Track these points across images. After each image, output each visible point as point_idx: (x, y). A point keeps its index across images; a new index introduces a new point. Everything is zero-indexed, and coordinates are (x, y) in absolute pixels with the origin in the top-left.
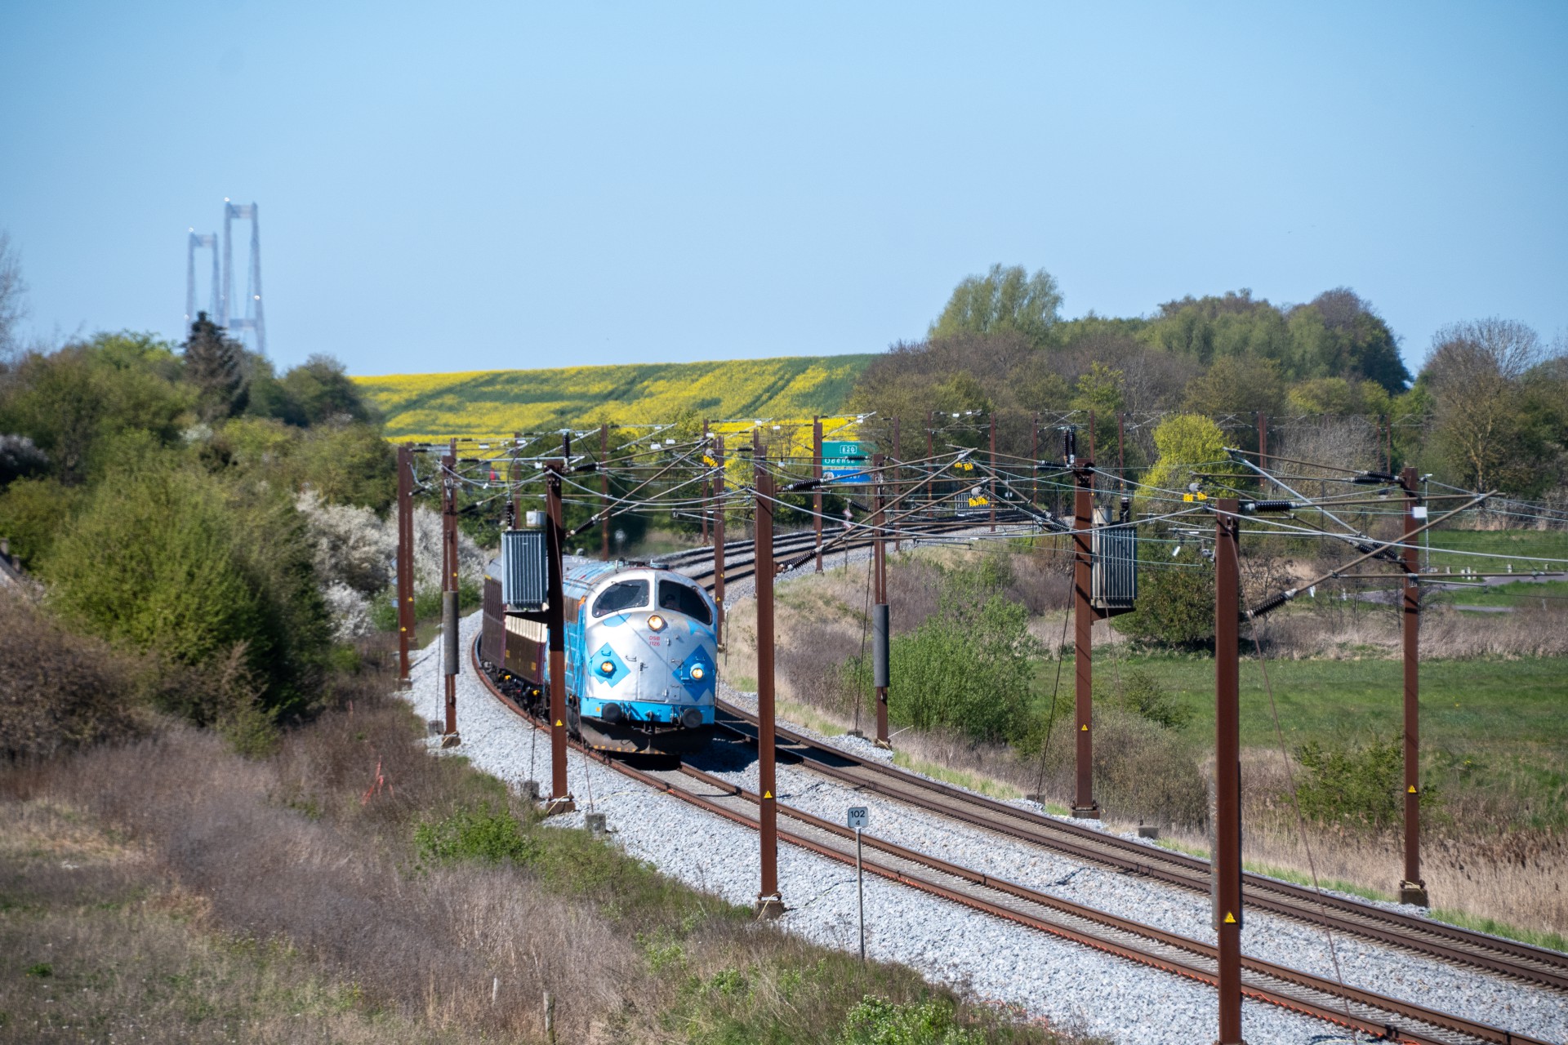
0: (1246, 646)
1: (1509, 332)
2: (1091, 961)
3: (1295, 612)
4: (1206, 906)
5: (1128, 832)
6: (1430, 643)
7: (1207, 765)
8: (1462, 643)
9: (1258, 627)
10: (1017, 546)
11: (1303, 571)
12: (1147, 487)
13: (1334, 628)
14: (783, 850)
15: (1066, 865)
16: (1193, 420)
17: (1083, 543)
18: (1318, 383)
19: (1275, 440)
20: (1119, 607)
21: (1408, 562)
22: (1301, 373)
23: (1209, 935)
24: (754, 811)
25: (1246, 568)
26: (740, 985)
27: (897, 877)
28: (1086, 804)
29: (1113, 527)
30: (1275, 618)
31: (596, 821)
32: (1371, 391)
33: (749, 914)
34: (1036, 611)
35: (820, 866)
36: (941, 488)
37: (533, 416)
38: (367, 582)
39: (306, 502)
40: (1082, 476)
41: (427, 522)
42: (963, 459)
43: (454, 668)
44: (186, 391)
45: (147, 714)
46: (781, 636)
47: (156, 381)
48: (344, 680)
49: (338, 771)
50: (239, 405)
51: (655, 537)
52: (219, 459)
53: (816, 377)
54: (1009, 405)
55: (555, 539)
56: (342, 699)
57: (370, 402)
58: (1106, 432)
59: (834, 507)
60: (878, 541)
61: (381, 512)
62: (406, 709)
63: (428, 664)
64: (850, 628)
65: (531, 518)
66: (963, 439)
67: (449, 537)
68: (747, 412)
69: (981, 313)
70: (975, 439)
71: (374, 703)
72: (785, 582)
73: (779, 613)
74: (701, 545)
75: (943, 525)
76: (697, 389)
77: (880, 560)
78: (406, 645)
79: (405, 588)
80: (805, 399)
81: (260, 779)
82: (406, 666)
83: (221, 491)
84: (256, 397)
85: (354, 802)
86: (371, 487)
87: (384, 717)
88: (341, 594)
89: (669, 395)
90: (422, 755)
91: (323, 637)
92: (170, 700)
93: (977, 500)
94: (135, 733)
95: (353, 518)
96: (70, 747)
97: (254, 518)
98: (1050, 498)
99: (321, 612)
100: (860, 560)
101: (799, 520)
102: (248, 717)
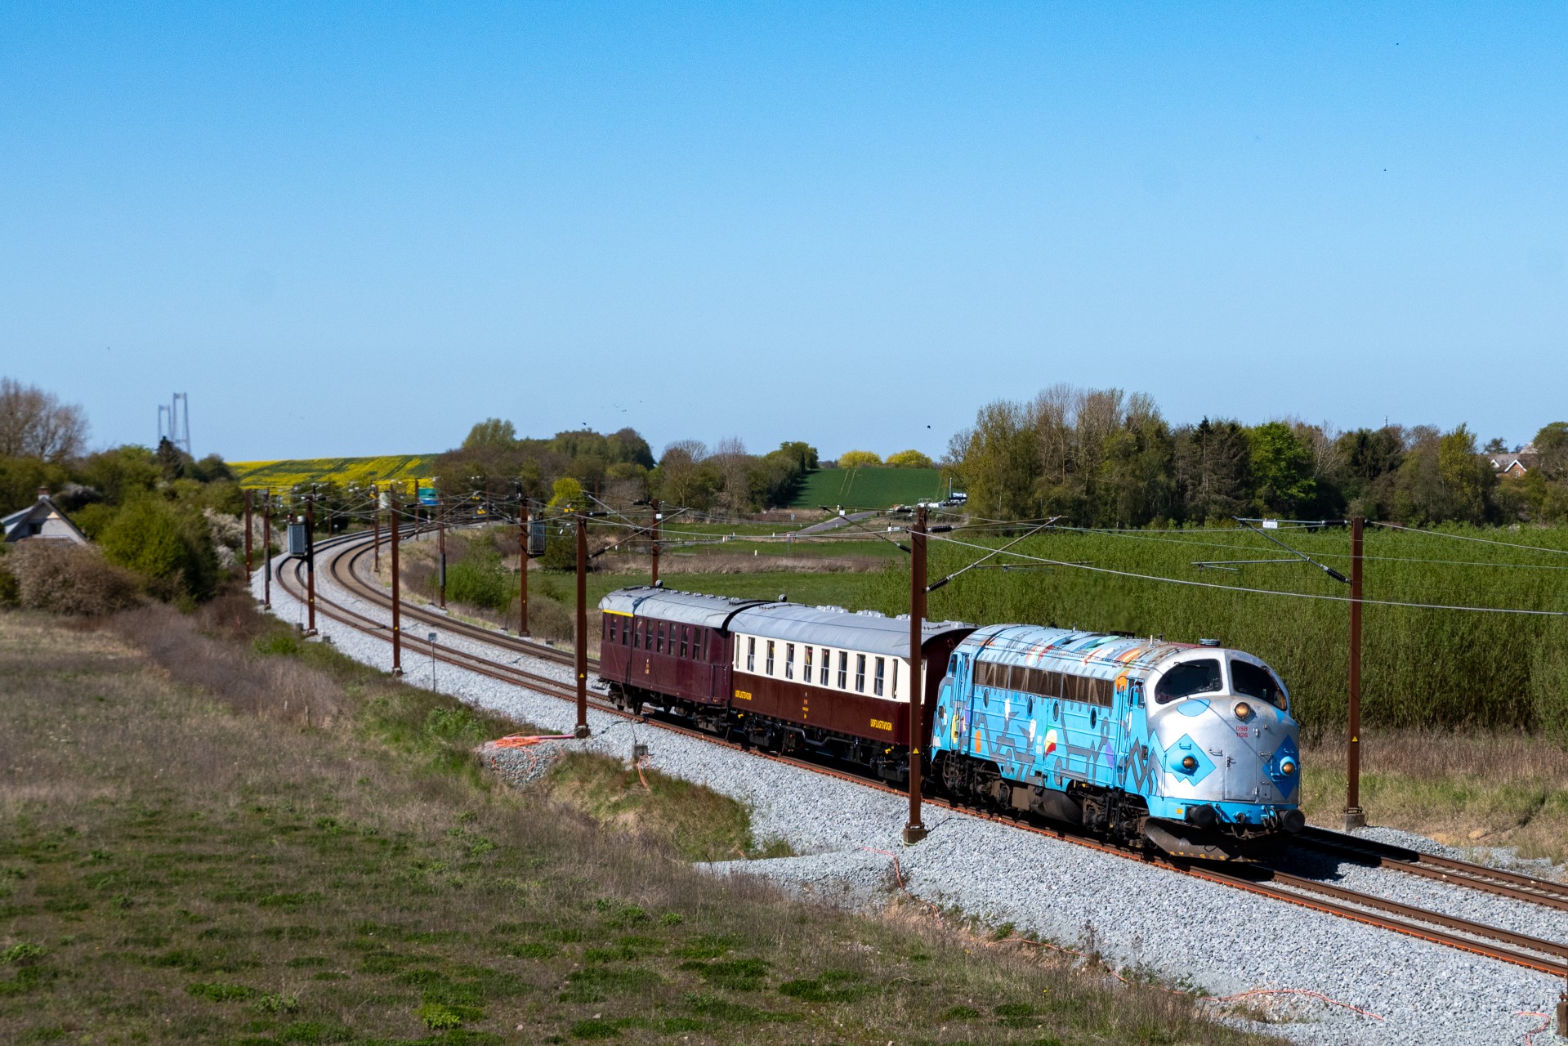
0: (589, 569)
1: (696, 445)
2: (526, 693)
3: (610, 555)
4: (572, 671)
5: (542, 642)
6: (662, 568)
7: (573, 616)
8: (675, 568)
9: (594, 562)
10: (498, 530)
11: (612, 540)
12: (550, 507)
13: (625, 562)
14: (403, 650)
15: (516, 656)
16: (569, 480)
17: (524, 528)
18: (619, 465)
19: (602, 488)
20: (538, 553)
21: (655, 536)
22: (613, 461)
23: (573, 682)
24: (391, 635)
25: (589, 539)
26: (385, 703)
27: (448, 660)
28: (524, 631)
29: (535, 523)
30: (601, 558)
31: (327, 639)
32: (640, 468)
33: (388, 675)
34: (505, 555)
35: (417, 656)
36: (466, 507)
37: (301, 478)
38: (232, 544)
39: (208, 513)
40: (524, 502)
41: (258, 521)
42: (475, 495)
43: (268, 578)
44: (158, 468)
45: (143, 597)
46: (402, 566)
47: (145, 464)
48: (224, 583)
49: (222, 620)
50: (180, 474)
51: (352, 526)
52: (172, 495)
53: (416, 463)
54: (494, 474)
55: (309, 527)
56: (223, 591)
57: (233, 473)
58: (534, 484)
59: (423, 514)
60: (441, 528)
61: (239, 516)
62: (249, 595)
63: (258, 577)
64: (430, 563)
65: (300, 519)
66: (476, 487)
67: (267, 526)
68: (388, 476)
69: (483, 437)
70: (481, 487)
71: (236, 592)
72: (404, 545)
73: (401, 556)
74: (369, 529)
75: (467, 521)
76: (368, 468)
77: (442, 535)
78: (249, 570)
79: (249, 547)
80: (412, 471)
81: (190, 623)
82: (249, 578)
83: (172, 509)
84: (187, 471)
85: (228, 631)
86: (234, 507)
87: (240, 598)
88: (222, 549)
89: (356, 470)
90: (255, 613)
91: (215, 567)
92: (152, 592)
93: (481, 512)
94: (138, 604)
95: (227, 519)
96: (111, 610)
97: (187, 519)
98: (511, 511)
99: (214, 556)
100: (434, 535)
101: (409, 519)
102: (185, 598)
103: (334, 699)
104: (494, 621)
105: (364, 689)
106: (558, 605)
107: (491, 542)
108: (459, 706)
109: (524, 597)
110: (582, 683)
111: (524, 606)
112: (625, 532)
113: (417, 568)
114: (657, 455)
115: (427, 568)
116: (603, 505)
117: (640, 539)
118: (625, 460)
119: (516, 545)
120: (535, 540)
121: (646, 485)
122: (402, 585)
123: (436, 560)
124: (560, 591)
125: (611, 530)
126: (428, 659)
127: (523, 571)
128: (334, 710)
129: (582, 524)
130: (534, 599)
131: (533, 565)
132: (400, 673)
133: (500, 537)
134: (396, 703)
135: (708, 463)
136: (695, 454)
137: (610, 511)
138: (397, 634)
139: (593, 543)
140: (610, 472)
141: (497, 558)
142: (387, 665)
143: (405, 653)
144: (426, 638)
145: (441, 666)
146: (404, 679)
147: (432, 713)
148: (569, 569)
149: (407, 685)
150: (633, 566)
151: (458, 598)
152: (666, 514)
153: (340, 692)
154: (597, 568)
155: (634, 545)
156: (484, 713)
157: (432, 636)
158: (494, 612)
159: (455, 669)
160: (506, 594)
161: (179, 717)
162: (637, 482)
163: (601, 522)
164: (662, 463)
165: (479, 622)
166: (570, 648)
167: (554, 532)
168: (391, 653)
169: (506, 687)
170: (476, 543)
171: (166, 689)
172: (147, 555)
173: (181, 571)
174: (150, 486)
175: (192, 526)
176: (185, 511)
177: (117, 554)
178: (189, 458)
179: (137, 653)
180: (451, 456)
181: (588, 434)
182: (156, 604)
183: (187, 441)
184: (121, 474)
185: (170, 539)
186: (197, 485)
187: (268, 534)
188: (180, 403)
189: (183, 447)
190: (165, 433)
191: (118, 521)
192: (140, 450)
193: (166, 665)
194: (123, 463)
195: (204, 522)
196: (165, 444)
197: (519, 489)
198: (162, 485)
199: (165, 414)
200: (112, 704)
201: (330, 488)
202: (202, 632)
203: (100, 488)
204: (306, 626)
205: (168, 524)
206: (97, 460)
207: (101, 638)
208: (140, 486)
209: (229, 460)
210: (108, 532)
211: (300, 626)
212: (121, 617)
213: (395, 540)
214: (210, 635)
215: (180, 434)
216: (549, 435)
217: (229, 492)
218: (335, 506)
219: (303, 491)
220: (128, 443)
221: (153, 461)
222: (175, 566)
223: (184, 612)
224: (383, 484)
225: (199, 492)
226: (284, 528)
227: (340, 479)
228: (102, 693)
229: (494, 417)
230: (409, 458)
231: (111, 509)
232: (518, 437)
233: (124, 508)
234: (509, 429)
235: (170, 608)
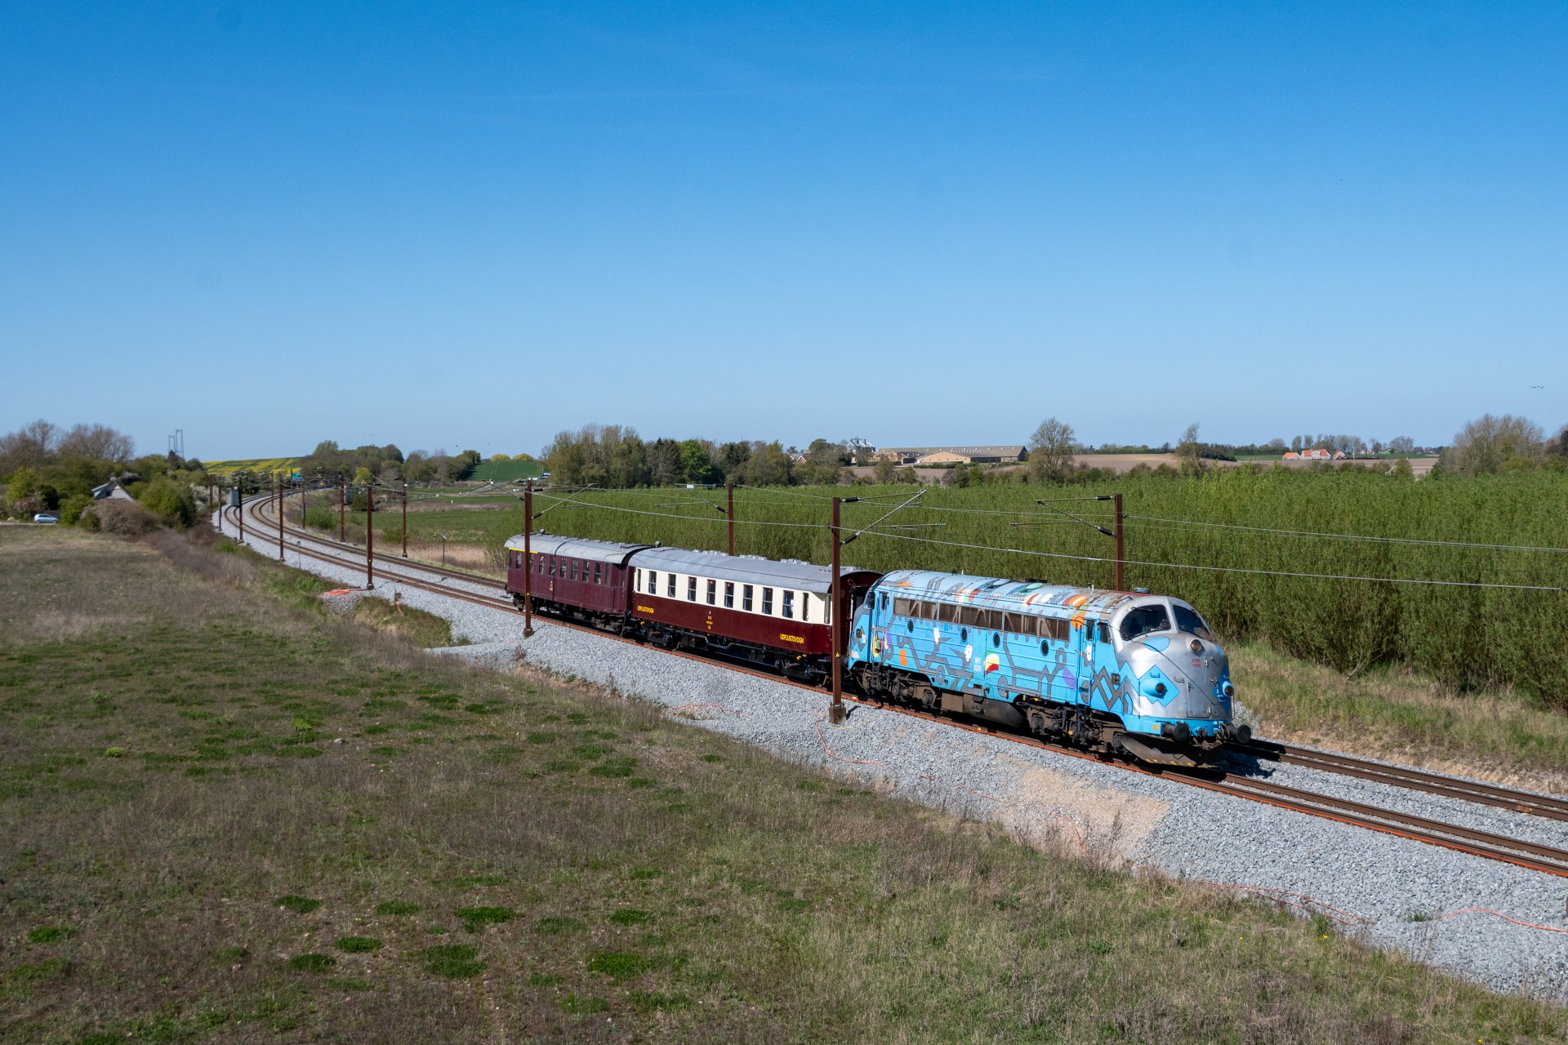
0: (373, 510)
1: (423, 452)
2: (343, 569)
3: (383, 504)
4: (365, 558)
5: (351, 545)
6: (408, 509)
7: (366, 532)
8: (414, 510)
9: (376, 507)
11: (384, 496)
12: (355, 481)
13: (390, 507)
15: (339, 551)
16: (364, 468)
17: (342, 491)
18: (388, 462)
19: (379, 472)
20: (349, 503)
21: (404, 494)
22: (384, 460)
24: (279, 542)
25: (373, 496)
27: (306, 554)
28: (343, 540)
29: (348, 489)
30: (379, 505)
31: (248, 544)
32: (397, 463)
33: (277, 561)
34: (334, 504)
35: (292, 552)
36: (315, 482)
37: (237, 469)
38: (204, 500)
39: (192, 486)
40: (342, 479)
41: (216, 489)
42: (319, 476)
43: (220, 516)
44: (168, 465)
45: (160, 526)
46: (284, 509)
47: (162, 463)
48: (199, 519)
49: (198, 536)
50: (179, 467)
51: (261, 491)
52: (175, 477)
53: (291, 461)
54: (328, 466)
55: (240, 492)
56: (199, 522)
57: (204, 467)
58: (347, 471)
59: (295, 485)
60: (303, 492)
61: (207, 487)
62: (211, 524)
63: (216, 515)
64: (298, 508)
65: (236, 488)
66: (319, 472)
67: (220, 492)
68: (278, 467)
69: (323, 448)
70: (322, 472)
71: (205, 523)
72: (286, 499)
73: (284, 505)
74: (269, 493)
75: (316, 488)
76: (268, 464)
77: (304, 495)
78: (212, 512)
79: (211, 501)
80: (289, 465)
81: (183, 537)
82: (211, 516)
83: (174, 484)
84: (182, 466)
85: (200, 541)
86: (205, 482)
87: (207, 526)
88: (198, 503)
89: (262, 465)
90: (214, 533)
91: (195, 511)
92: (165, 523)
93: (322, 484)
94: (159, 529)
95: (201, 488)
96: (145, 532)
97: (182, 488)
98: (336, 483)
99: (194, 506)
100: (300, 495)
101: (288, 488)
102: (180, 526)
103: (252, 573)
104: (328, 534)
105: (266, 568)
106: (359, 527)
107: (327, 498)
108: (311, 575)
109: (343, 524)
110: (370, 564)
111: (342, 528)
112: (390, 492)
113: (291, 510)
114: (405, 457)
115: (296, 510)
116: (380, 480)
117: (397, 496)
118: (390, 458)
119: (339, 499)
120: (348, 497)
121: (400, 471)
122: (284, 519)
123: (300, 506)
124: (359, 521)
125: (384, 492)
126: (296, 553)
127: (342, 512)
128: (252, 578)
129: (370, 489)
130: (347, 525)
131: (347, 508)
132: (283, 560)
133: (331, 496)
134: (281, 575)
135: (430, 460)
136: (423, 456)
137: (383, 483)
138: (282, 542)
139: (375, 498)
140: (383, 464)
141: (330, 506)
142: (277, 557)
143: (286, 551)
144: (295, 543)
145: (303, 556)
146: (285, 563)
147: (298, 579)
148: (364, 510)
149: (286, 566)
150: (394, 508)
151: (311, 525)
152: (409, 484)
153: (254, 570)
154: (377, 510)
155: (395, 498)
156: (324, 579)
157: (299, 542)
158: (328, 531)
159: (309, 558)
160: (334, 522)
161: (177, 583)
162: (395, 469)
163: (379, 488)
164: (408, 460)
165: (321, 536)
166: (364, 547)
167: (357, 493)
168: (279, 551)
169: (334, 566)
170: (319, 498)
171: (171, 569)
172: (162, 506)
173: (179, 513)
174: (164, 473)
175: (184, 491)
176: (181, 485)
177: (149, 505)
178: (183, 460)
179: (157, 552)
180: (308, 458)
181: (373, 447)
182: (166, 529)
183: (182, 452)
184: (151, 468)
185: (174, 498)
186: (187, 472)
187: (220, 495)
188: (179, 434)
189: (180, 455)
190: (172, 448)
191: (149, 490)
192: (160, 457)
193: (171, 557)
194: (151, 462)
195: (190, 490)
196: (172, 453)
197: (340, 473)
198: (170, 473)
199: (172, 439)
200: (144, 577)
201: (250, 473)
202: (189, 542)
203: (140, 474)
204: (239, 538)
205: (172, 491)
206: (139, 461)
207: (140, 545)
208: (159, 473)
209: (202, 461)
210: (144, 495)
211: (236, 538)
212: (149, 535)
213: (281, 497)
214: (192, 543)
215: (179, 449)
216: (354, 448)
217: (202, 476)
218: (253, 482)
219: (237, 475)
220: (154, 453)
221: (166, 461)
222: (175, 511)
223: (180, 533)
224: (275, 472)
225: (188, 476)
226: (228, 492)
227: (255, 469)
228: (140, 572)
229: (328, 440)
230: (288, 459)
231: (145, 484)
232: (340, 449)
233: (151, 484)
234: (335, 445)
235: (173, 531)
